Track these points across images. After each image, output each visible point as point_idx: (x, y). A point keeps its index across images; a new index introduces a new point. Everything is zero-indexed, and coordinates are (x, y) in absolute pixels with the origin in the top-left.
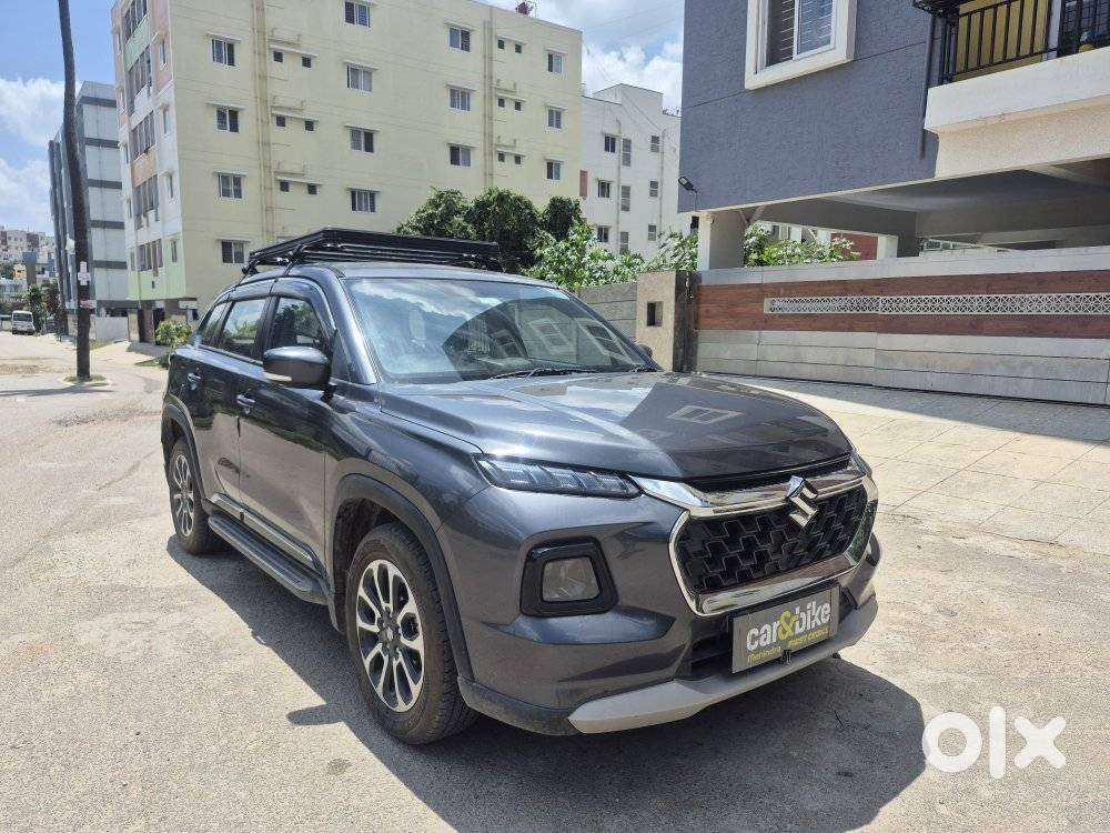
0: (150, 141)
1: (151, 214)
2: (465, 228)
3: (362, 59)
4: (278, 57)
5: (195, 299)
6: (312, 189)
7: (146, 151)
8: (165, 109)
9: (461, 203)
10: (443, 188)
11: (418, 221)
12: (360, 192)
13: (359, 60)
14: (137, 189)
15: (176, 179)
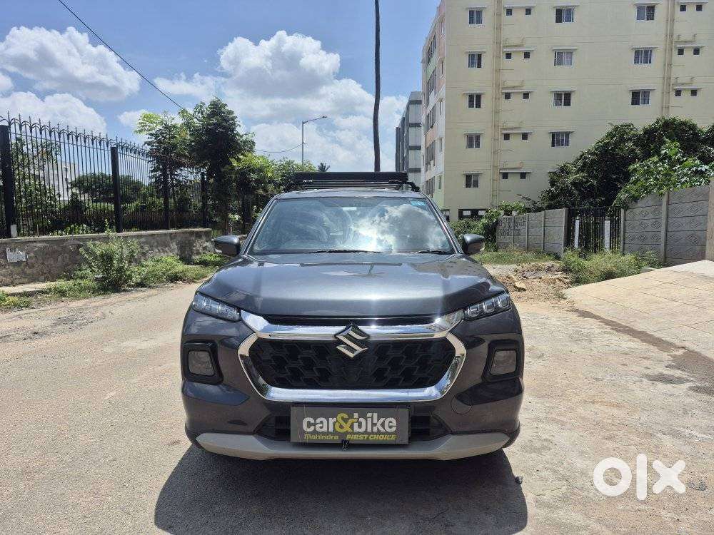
0: (434, 120)
1: (432, 162)
2: (633, 150)
3: (565, 44)
4: (509, 56)
5: (448, 210)
6: (525, 136)
7: (432, 127)
8: (441, 101)
9: (633, 132)
10: (619, 123)
11: (596, 149)
12: (559, 134)
13: (565, 46)
14: (427, 149)
15: (443, 140)
